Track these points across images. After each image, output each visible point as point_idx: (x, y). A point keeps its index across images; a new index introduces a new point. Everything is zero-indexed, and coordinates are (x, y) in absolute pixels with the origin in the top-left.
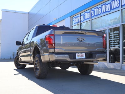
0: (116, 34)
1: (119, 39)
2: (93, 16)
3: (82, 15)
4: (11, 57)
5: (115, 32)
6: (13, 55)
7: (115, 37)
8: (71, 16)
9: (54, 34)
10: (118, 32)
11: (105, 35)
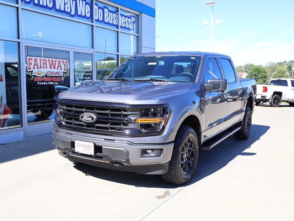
11: (66, 62)
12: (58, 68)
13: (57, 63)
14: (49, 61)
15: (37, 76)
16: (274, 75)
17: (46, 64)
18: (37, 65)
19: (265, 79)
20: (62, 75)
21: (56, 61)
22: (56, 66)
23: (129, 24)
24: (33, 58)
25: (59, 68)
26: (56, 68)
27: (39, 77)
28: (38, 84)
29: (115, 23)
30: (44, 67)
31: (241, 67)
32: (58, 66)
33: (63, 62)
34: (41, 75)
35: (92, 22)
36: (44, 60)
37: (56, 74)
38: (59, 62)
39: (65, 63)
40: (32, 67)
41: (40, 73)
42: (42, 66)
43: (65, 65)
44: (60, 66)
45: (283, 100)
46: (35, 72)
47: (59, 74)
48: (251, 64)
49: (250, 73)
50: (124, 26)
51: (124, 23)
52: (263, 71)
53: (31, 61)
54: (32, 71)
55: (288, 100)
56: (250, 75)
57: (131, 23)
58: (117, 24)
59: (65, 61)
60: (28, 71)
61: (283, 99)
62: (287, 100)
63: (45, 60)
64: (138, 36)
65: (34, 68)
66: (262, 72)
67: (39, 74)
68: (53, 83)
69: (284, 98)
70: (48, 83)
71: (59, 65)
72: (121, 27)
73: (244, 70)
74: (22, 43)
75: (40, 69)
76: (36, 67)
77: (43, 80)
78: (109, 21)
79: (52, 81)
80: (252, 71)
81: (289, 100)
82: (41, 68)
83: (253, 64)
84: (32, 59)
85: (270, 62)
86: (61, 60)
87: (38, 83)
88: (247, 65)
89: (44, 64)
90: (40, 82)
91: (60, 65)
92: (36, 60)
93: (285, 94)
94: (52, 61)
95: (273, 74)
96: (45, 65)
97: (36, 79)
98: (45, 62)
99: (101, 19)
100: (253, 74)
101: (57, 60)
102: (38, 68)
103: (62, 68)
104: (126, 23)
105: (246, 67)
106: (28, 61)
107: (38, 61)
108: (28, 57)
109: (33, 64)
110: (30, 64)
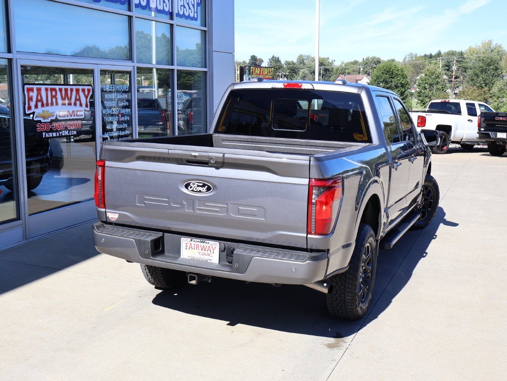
11: (89, 90)
12: (75, 104)
13: (74, 93)
14: (60, 90)
15: (42, 121)
16: (421, 82)
17: (55, 97)
18: (41, 100)
19: (403, 90)
20: (82, 116)
21: (72, 90)
22: (73, 101)
23: (190, 8)
24: (35, 87)
25: (78, 103)
26: (73, 104)
27: (45, 123)
28: (44, 137)
29: (167, 9)
30: (52, 104)
31: (355, 63)
32: (76, 100)
33: (83, 90)
34: (48, 118)
35: (130, 10)
36: (52, 90)
37: (73, 116)
39: (86, 93)
40: (33, 104)
41: (46, 115)
42: (50, 101)
43: (86, 97)
44: (79, 100)
45: (452, 140)
46: (39, 113)
47: (77, 115)
48: (374, 58)
49: (375, 78)
50: (181, 13)
51: (182, 7)
52: (400, 72)
53: (31, 94)
54: (33, 113)
55: (461, 140)
56: (375, 81)
57: (193, 6)
58: (171, 11)
59: (86, 88)
60: (27, 112)
61: (452, 138)
62: (459, 140)
63: (55, 90)
64: (205, 31)
65: (36, 106)
66: (397, 75)
67: (44, 118)
68: (69, 133)
69: (454, 137)
70: (61, 133)
71: (78, 98)
72: (178, 15)
73: (362, 69)
74: (17, 59)
75: (46, 109)
76: (39, 104)
77: (51, 129)
78: (157, 7)
79: (66, 129)
80: (380, 72)
81: (463, 140)
82: (47, 105)
83: (379, 58)
84: (32, 90)
85: (411, 54)
86: (81, 87)
87: (44, 133)
88: (367, 59)
89: (52, 97)
90: (46, 132)
91: (80, 97)
92: (39, 90)
93: (456, 130)
94: (66, 90)
95: (418, 78)
96: (54, 100)
97: (40, 127)
98: (54, 93)
99: (144, 3)
100: (382, 80)
101: (74, 88)
102: (43, 105)
103: (82, 102)
104: (184, 7)
105: (367, 63)
106: (26, 93)
107: (43, 93)
108: (26, 86)
109: (34, 99)
110: (30, 99)
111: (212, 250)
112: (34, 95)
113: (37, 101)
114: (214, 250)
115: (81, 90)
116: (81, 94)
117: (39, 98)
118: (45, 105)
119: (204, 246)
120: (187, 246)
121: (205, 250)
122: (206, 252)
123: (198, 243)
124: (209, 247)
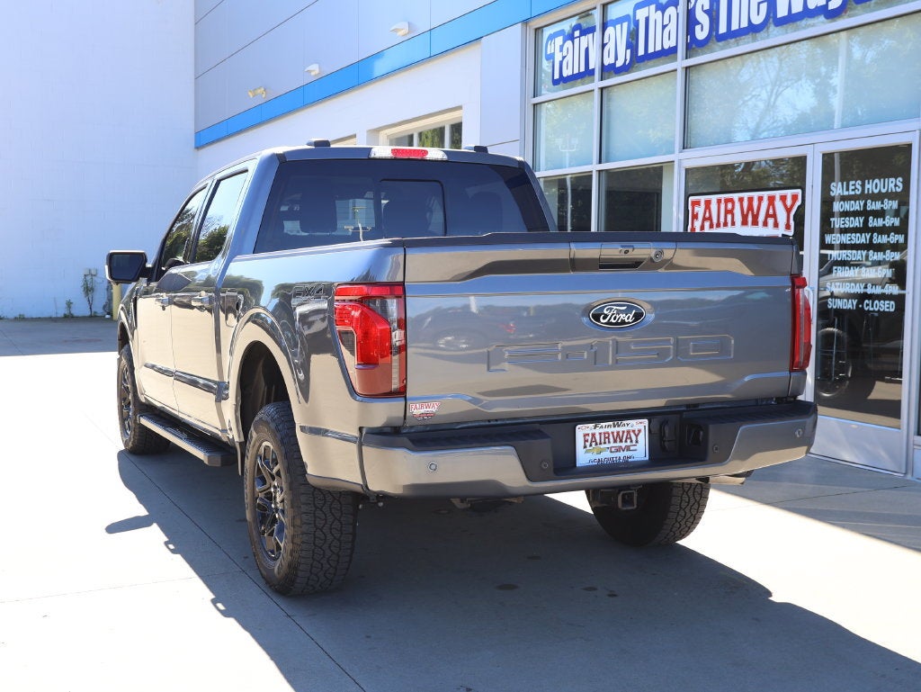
0: (879, 197)
1: (901, 238)
2: (701, 34)
3: (620, 21)
4: (69, 304)
5: (873, 186)
6: (88, 290)
7: (873, 222)
8: (526, 22)
9: (402, 284)
10: (894, 184)
11: (795, 198)
12: (765, 224)
13: (765, 204)
14: (741, 200)
17: (731, 211)
18: (710, 218)
21: (760, 199)
22: (761, 218)
24: (703, 199)
25: (771, 221)
26: (761, 223)
30: (726, 223)
32: (768, 215)
33: (783, 199)
36: (727, 201)
38: (772, 199)
39: (789, 202)
40: (698, 224)
42: (722, 220)
43: (788, 210)
44: (774, 216)
53: (697, 209)
59: (789, 193)
63: (731, 200)
65: (703, 228)
71: (771, 211)
74: (679, 161)
75: (715, 230)
76: (707, 224)
82: (718, 225)
84: (698, 203)
86: (778, 194)
89: (727, 212)
91: (774, 211)
92: (708, 203)
94: (751, 200)
96: (729, 216)
98: (730, 206)
101: (765, 194)
102: (711, 226)
103: (779, 220)
106: (690, 208)
107: (714, 207)
108: (691, 199)
109: (700, 217)
110: (695, 217)
111: (634, 438)
112: (700, 210)
113: (705, 219)
114: (637, 436)
115: (778, 198)
116: (778, 204)
117: (707, 215)
118: (715, 226)
119: (618, 433)
120: (586, 441)
121: (621, 441)
122: (623, 445)
123: (607, 430)
124: (628, 432)
